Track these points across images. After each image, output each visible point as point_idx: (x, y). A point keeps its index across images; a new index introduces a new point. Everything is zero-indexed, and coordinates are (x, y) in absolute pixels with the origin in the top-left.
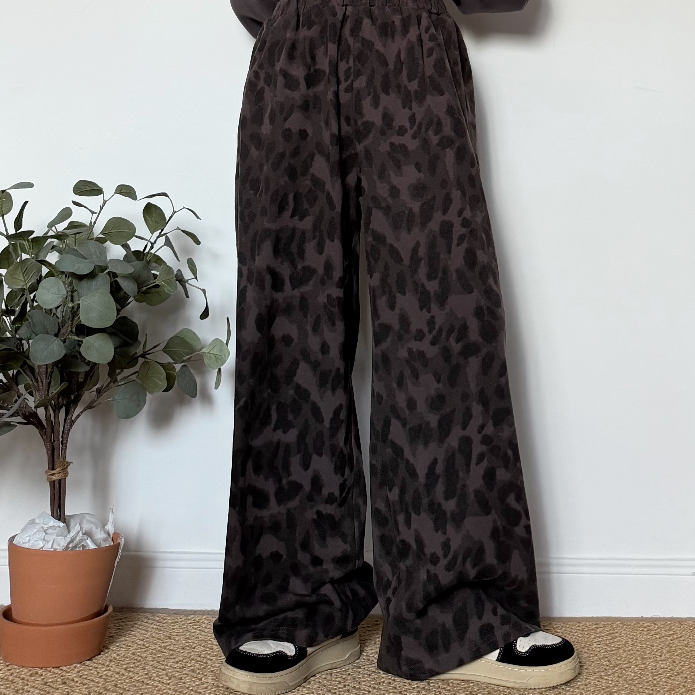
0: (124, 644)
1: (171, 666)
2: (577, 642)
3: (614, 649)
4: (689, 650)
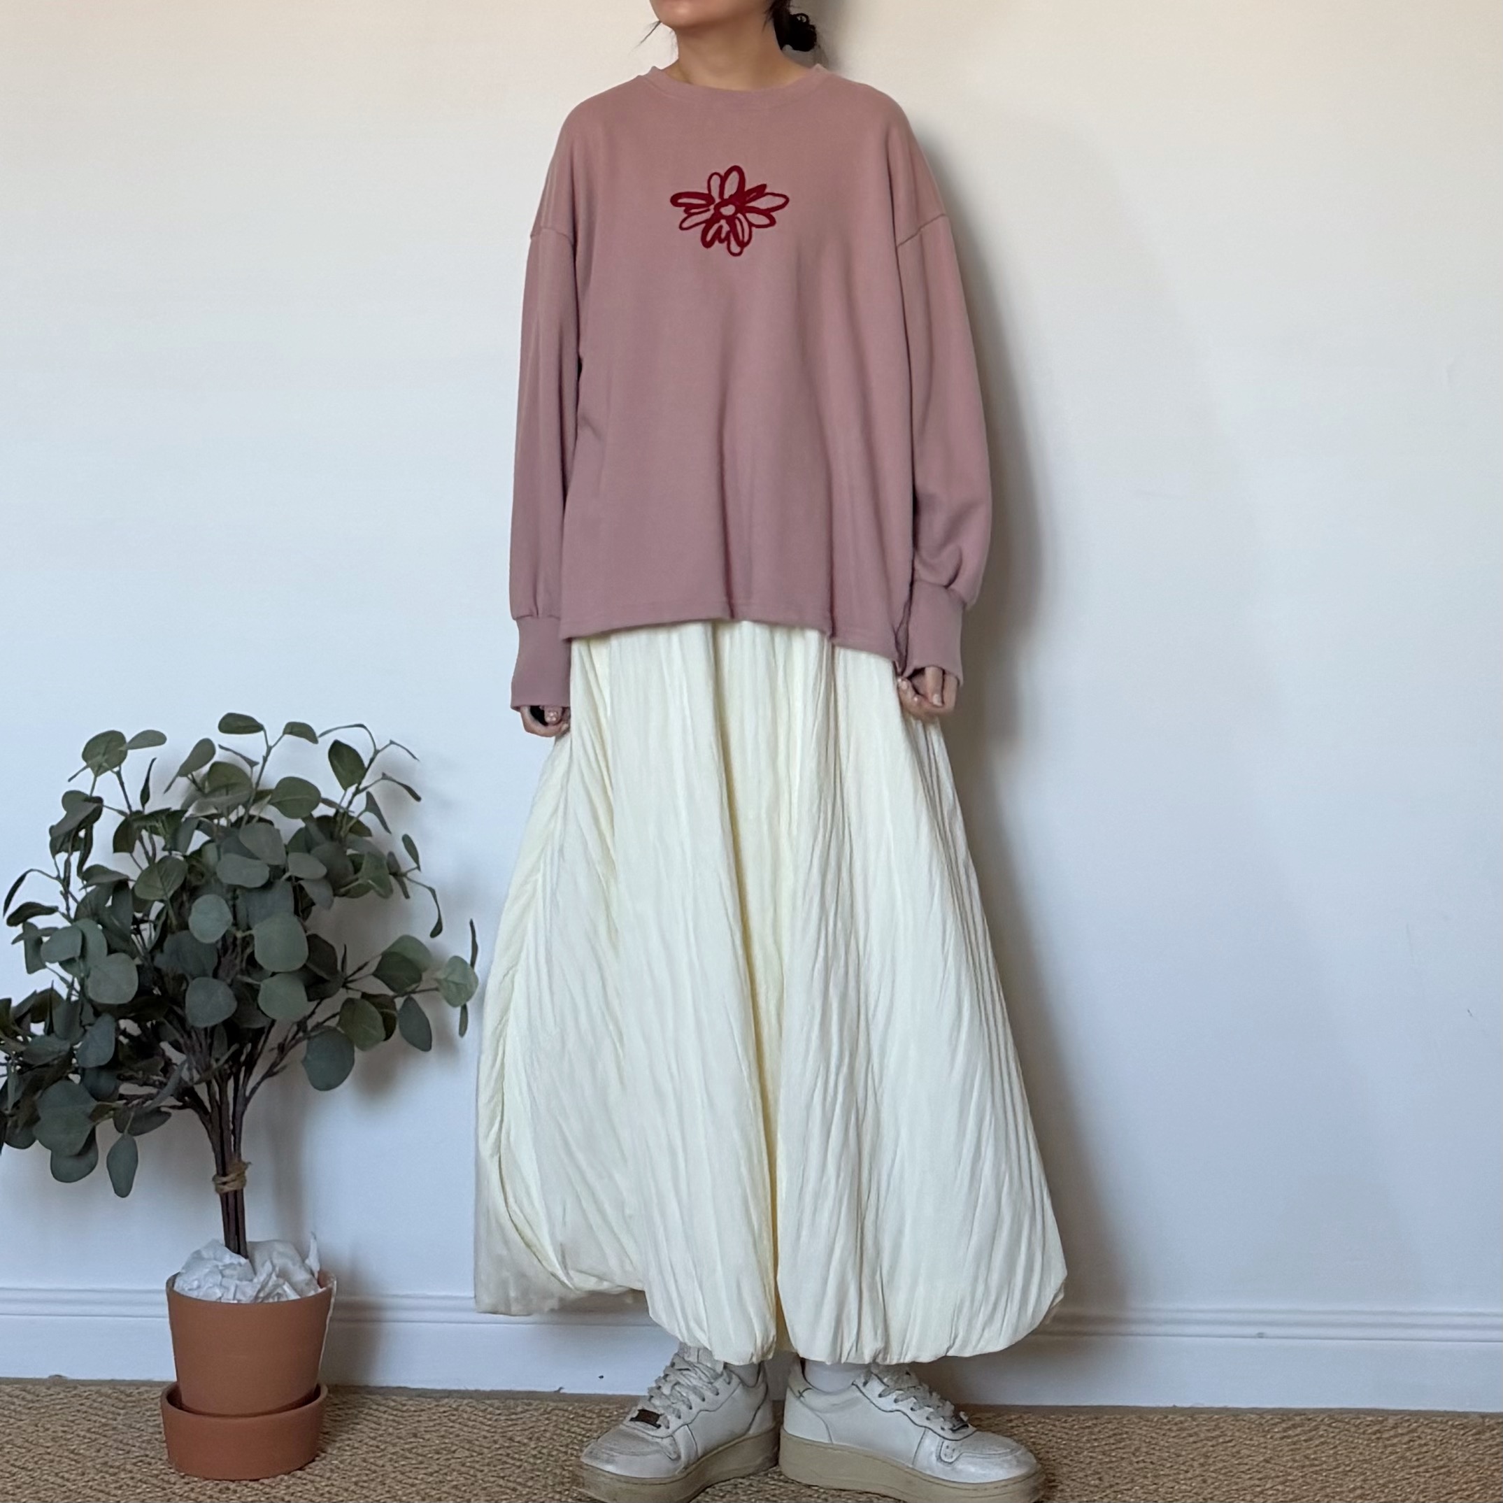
0: (348, 1445)
3: (1114, 1459)
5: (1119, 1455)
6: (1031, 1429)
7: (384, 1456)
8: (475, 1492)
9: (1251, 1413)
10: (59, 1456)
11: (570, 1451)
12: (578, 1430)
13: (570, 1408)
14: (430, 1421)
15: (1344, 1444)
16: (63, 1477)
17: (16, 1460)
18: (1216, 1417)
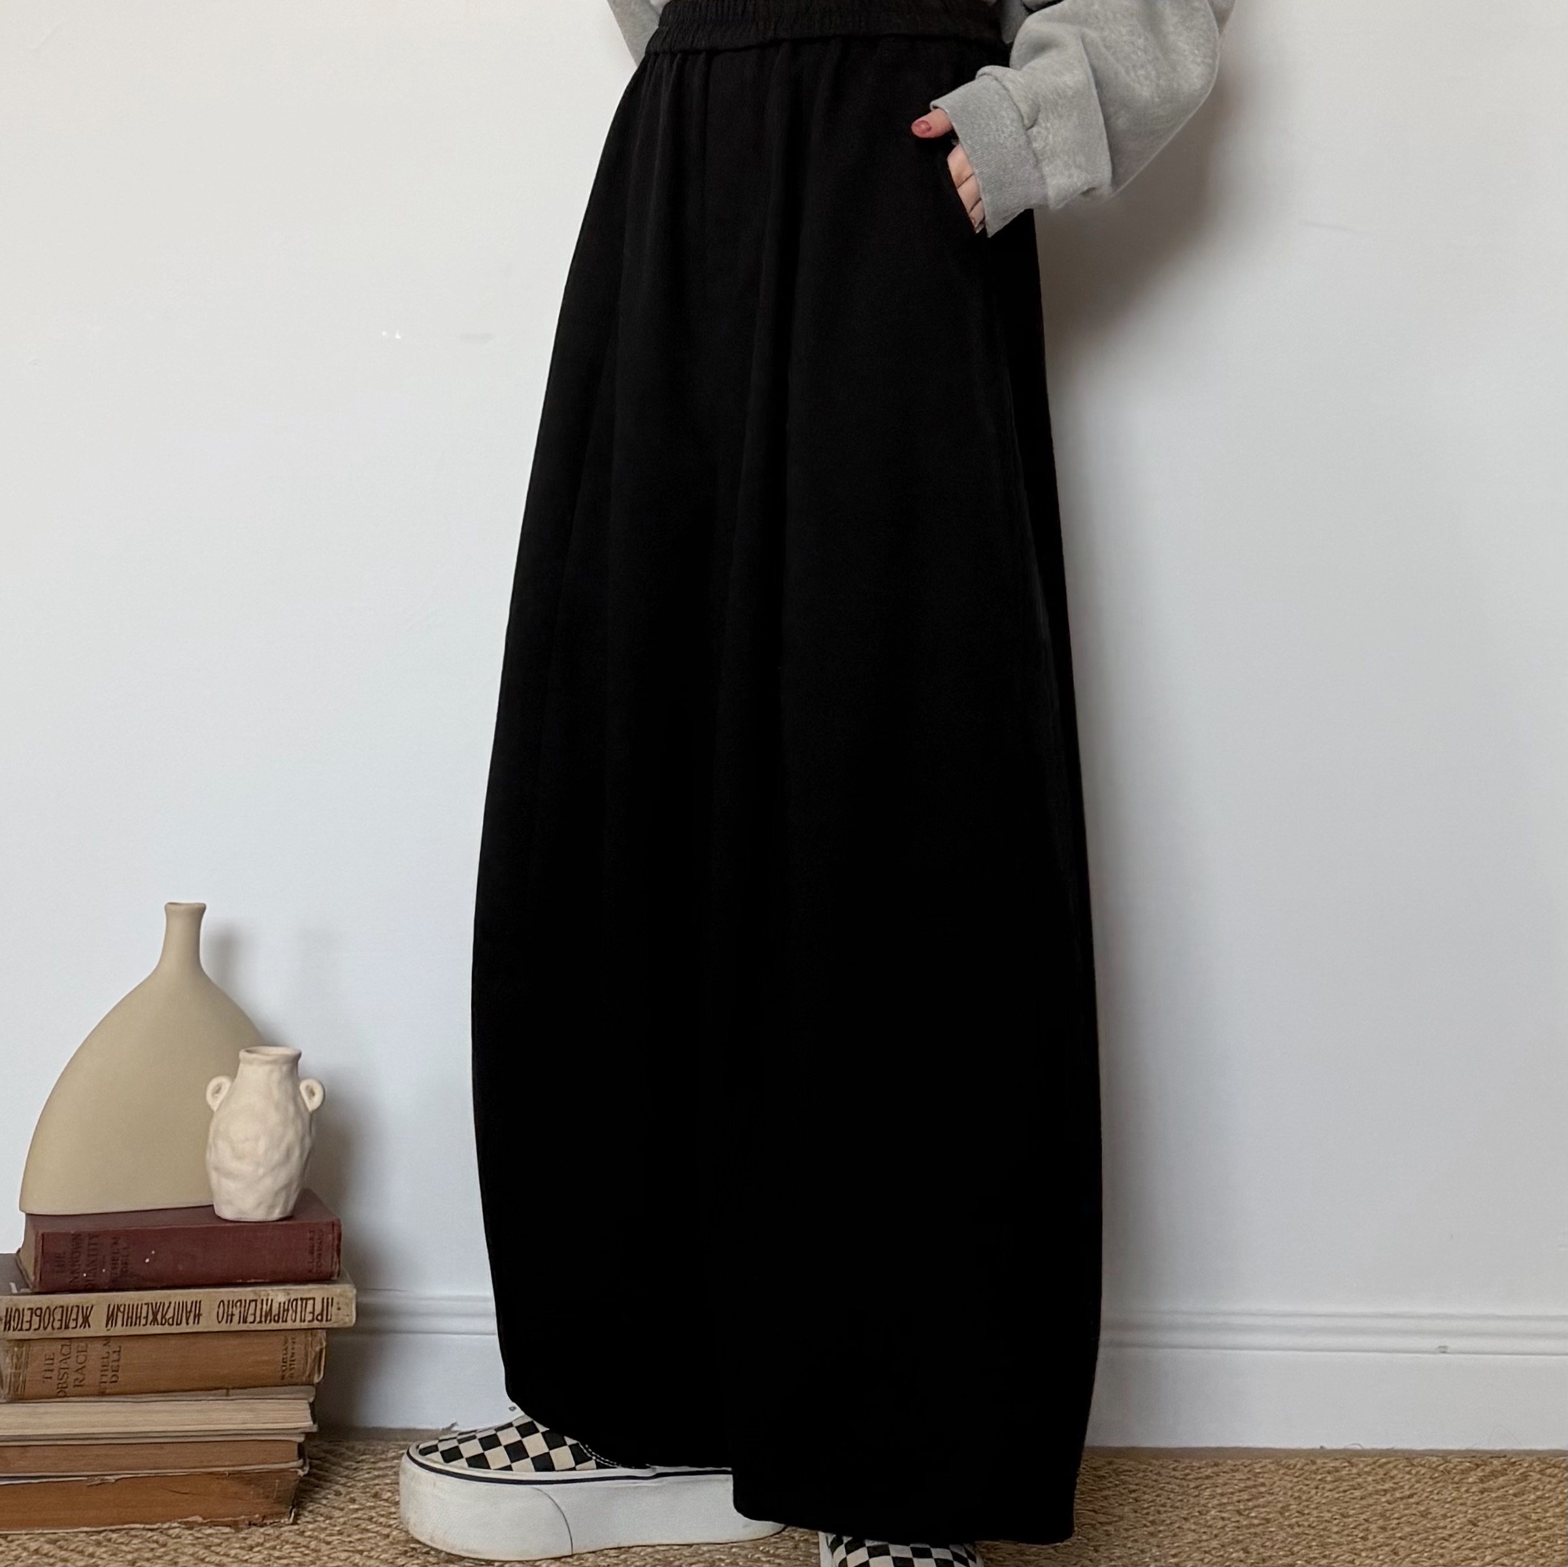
1: (235, 1557)
2: (1171, 1507)
4: (1429, 1525)
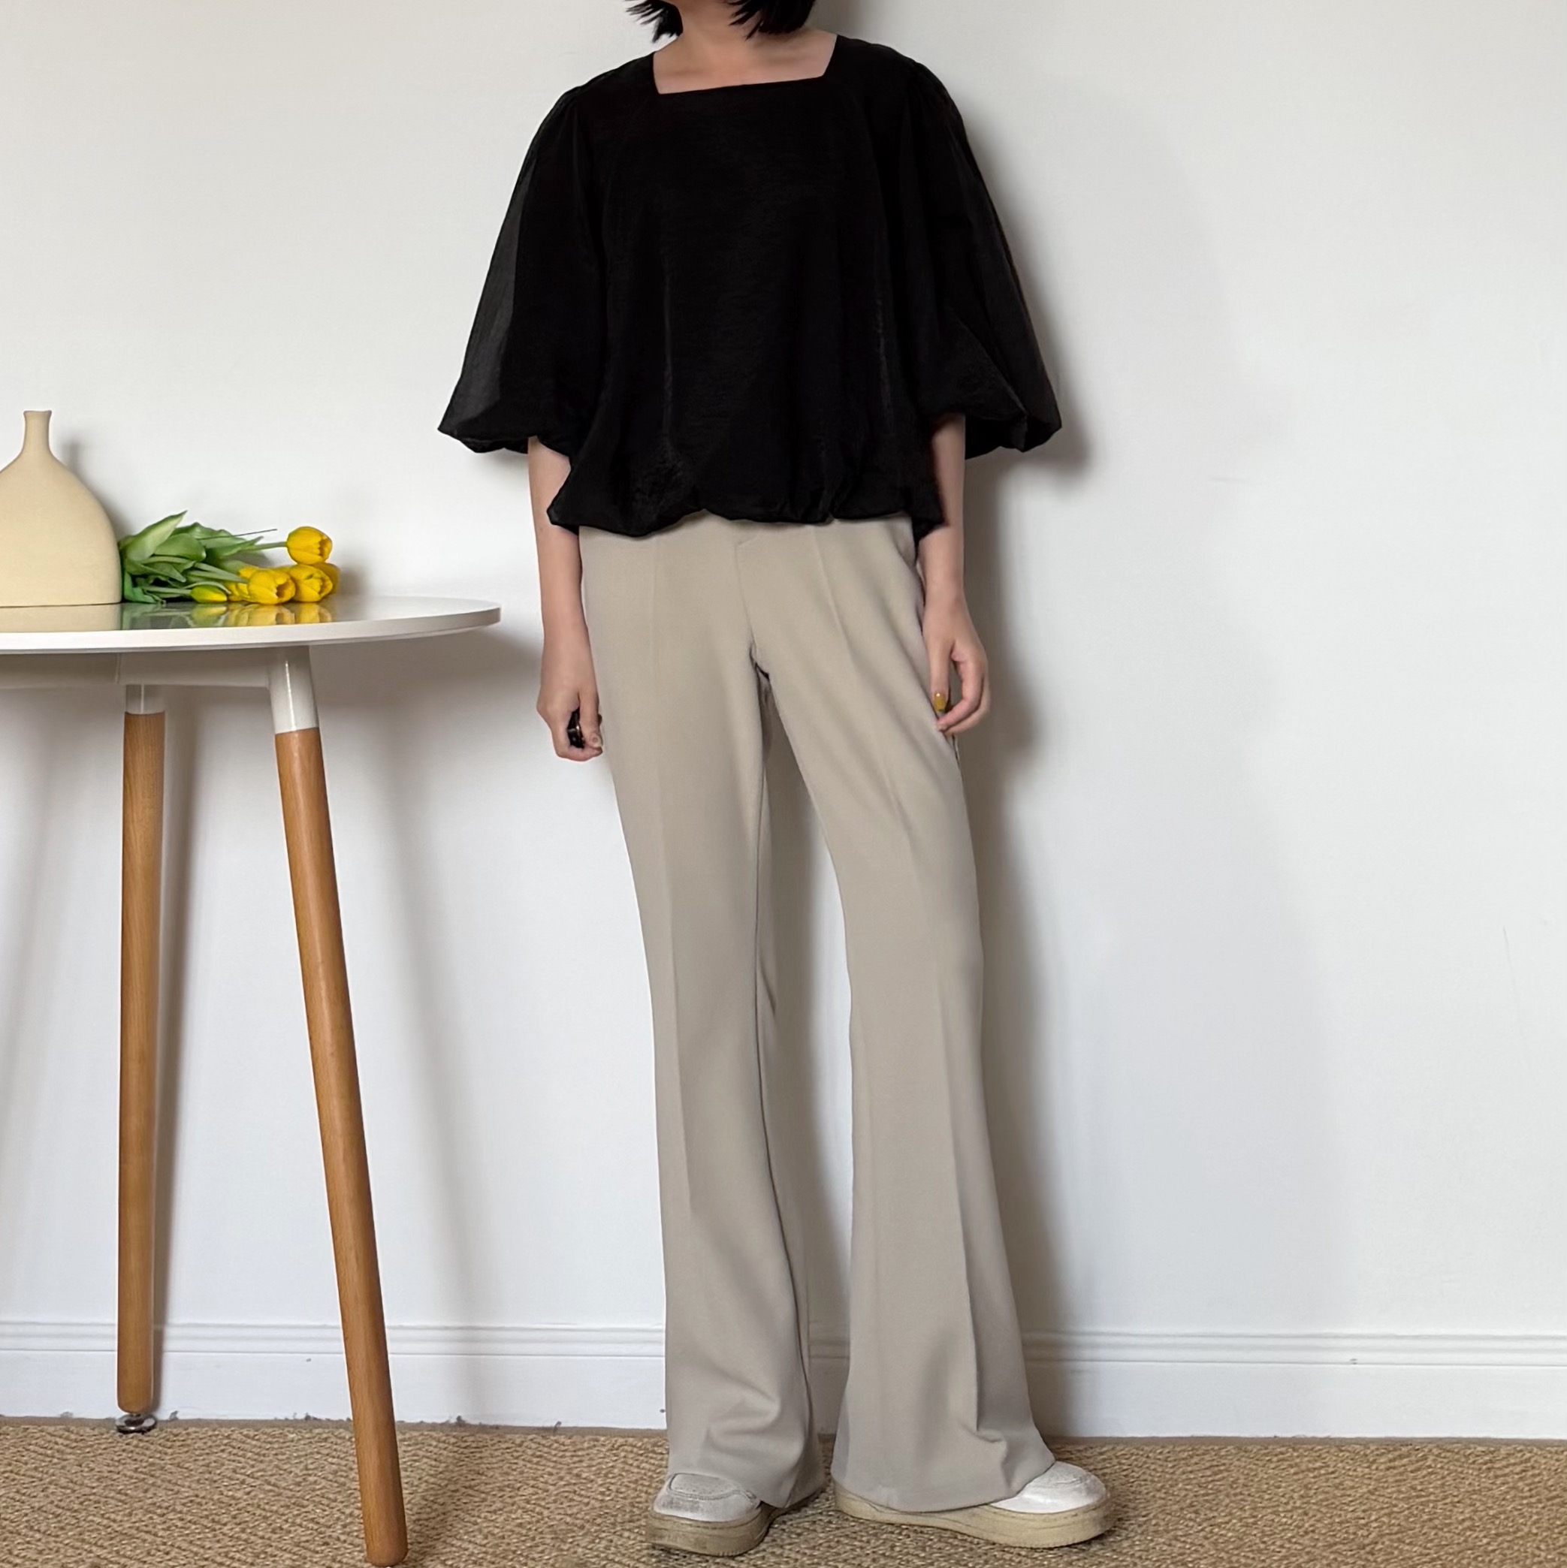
5: (1215, 1487)
6: (1124, 1461)
7: (444, 1493)
8: (540, 1530)
9: (1357, 1444)
10: (106, 1497)
11: (639, 1488)
12: (647, 1466)
13: (640, 1444)
14: (492, 1457)
15: (1453, 1474)
16: (108, 1518)
17: (61, 1501)
18: (1320, 1447)
